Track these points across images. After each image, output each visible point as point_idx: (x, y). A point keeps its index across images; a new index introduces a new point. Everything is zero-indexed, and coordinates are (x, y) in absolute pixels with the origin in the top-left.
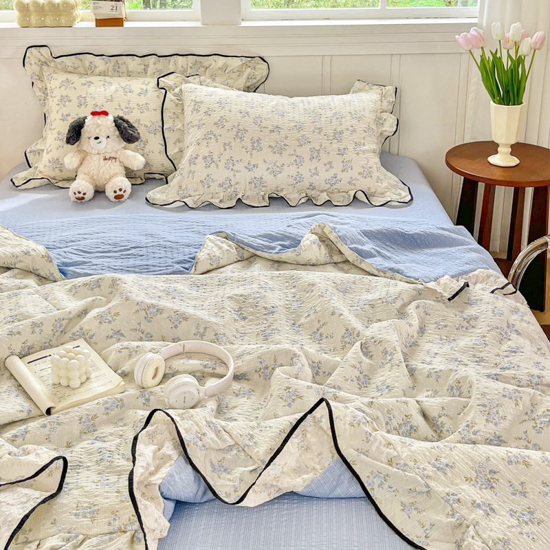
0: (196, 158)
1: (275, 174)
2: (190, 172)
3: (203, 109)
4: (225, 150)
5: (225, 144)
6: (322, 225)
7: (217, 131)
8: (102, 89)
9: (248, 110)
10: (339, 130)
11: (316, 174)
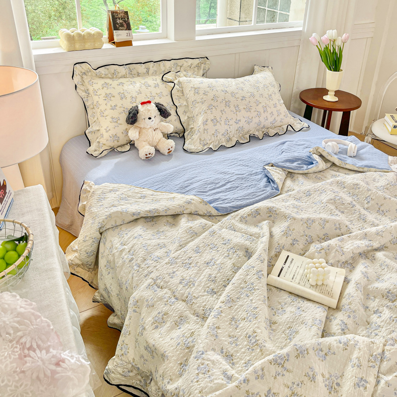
0: (207, 121)
1: (249, 123)
2: (205, 129)
3: (201, 92)
4: (223, 114)
5: (221, 111)
6: (317, 148)
7: (215, 104)
8: (131, 87)
9: (226, 89)
10: (270, 94)
11: (267, 120)
